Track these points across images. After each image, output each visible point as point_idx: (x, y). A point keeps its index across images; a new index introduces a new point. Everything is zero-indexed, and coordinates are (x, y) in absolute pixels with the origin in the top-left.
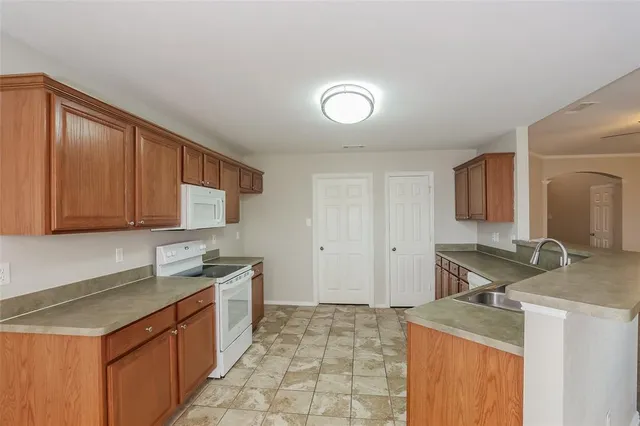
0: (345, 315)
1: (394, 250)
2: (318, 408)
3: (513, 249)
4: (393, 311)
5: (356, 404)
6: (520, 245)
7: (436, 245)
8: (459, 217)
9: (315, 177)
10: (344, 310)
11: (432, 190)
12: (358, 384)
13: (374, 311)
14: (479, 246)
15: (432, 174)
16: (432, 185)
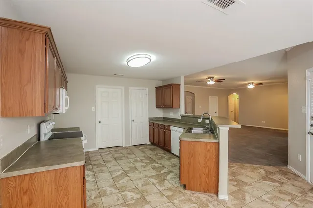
0: (116, 152)
1: (133, 121)
2: (138, 185)
3: (180, 118)
4: (133, 147)
5: (150, 179)
6: (182, 116)
7: (149, 118)
8: (157, 107)
9: (97, 86)
10: (113, 149)
11: (148, 96)
12: (145, 173)
13: (126, 148)
14: (164, 118)
15: (147, 89)
16: (147, 94)
